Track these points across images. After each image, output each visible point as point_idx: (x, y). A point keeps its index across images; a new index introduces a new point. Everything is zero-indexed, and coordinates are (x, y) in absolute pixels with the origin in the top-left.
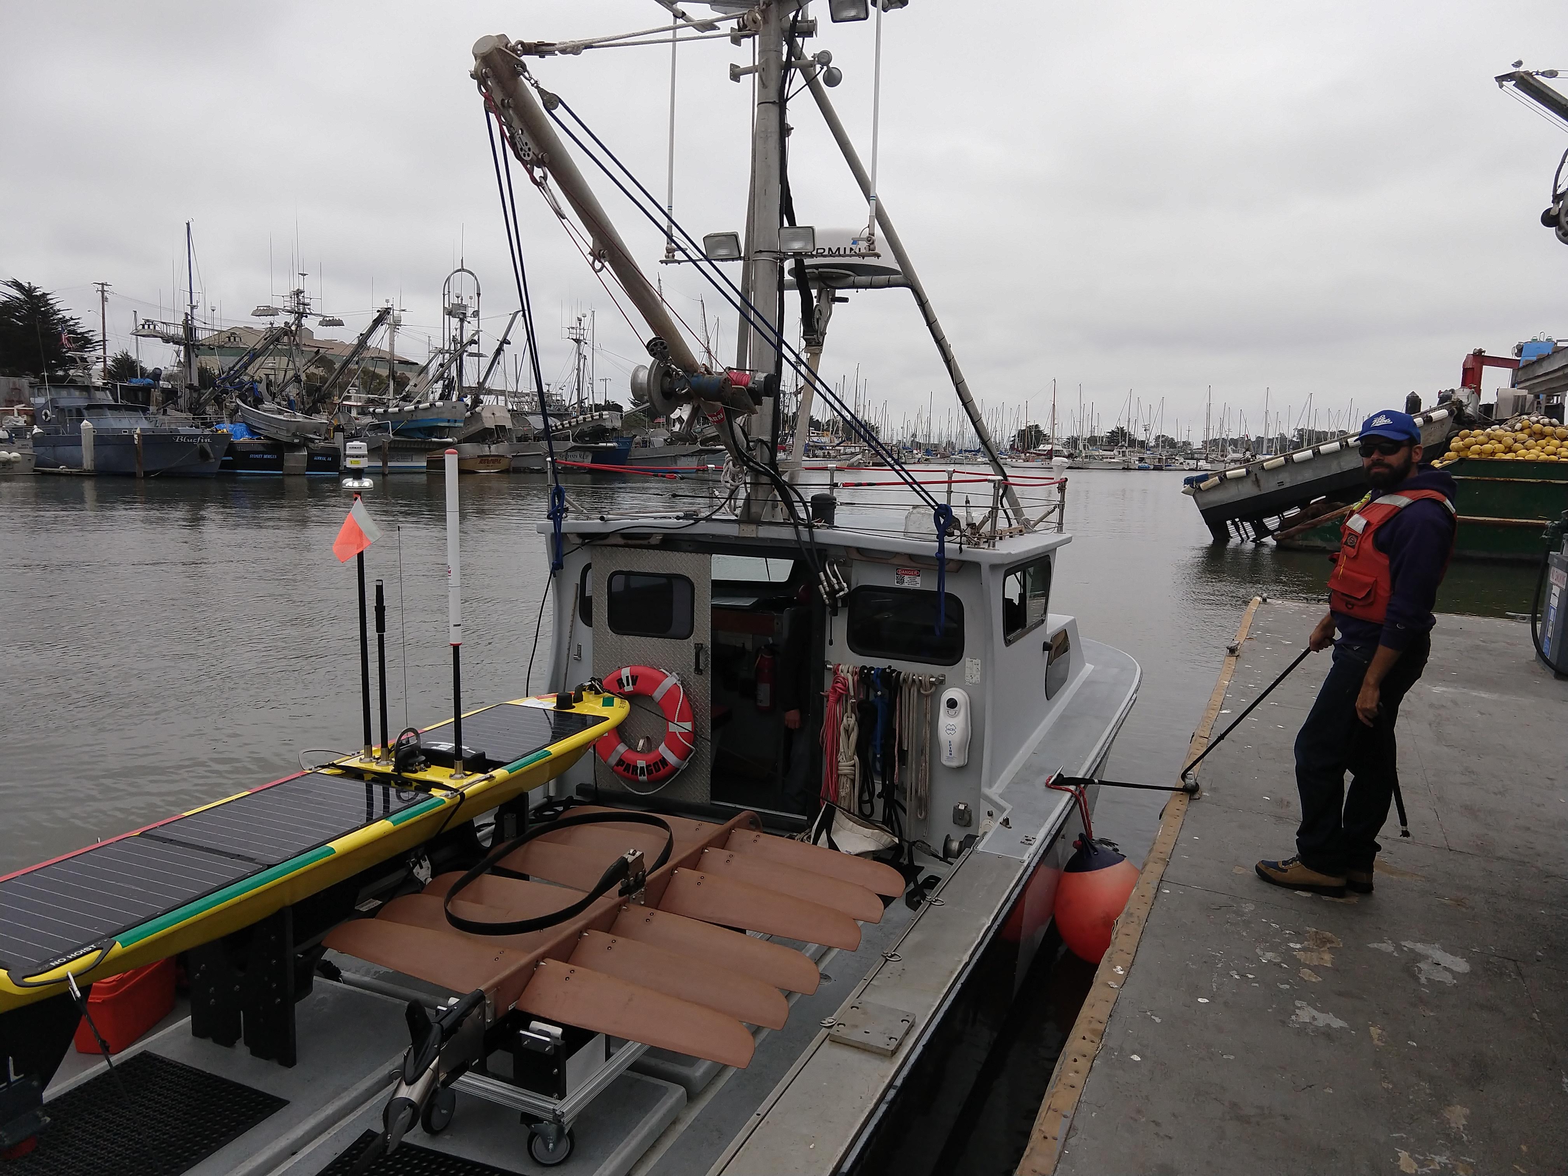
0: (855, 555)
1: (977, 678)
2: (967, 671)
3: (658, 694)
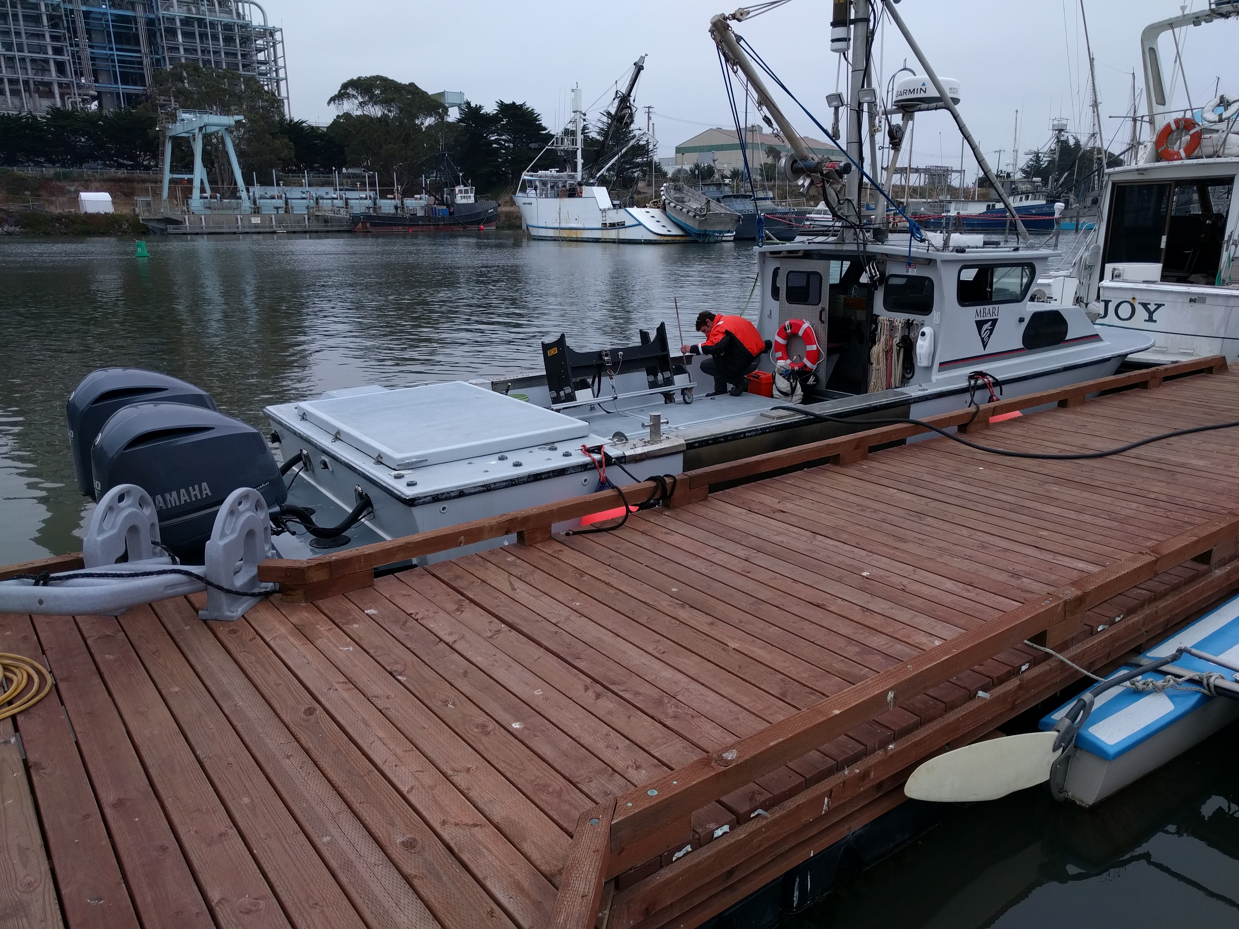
0: (885, 257)
1: (938, 322)
2: (934, 318)
3: (801, 333)
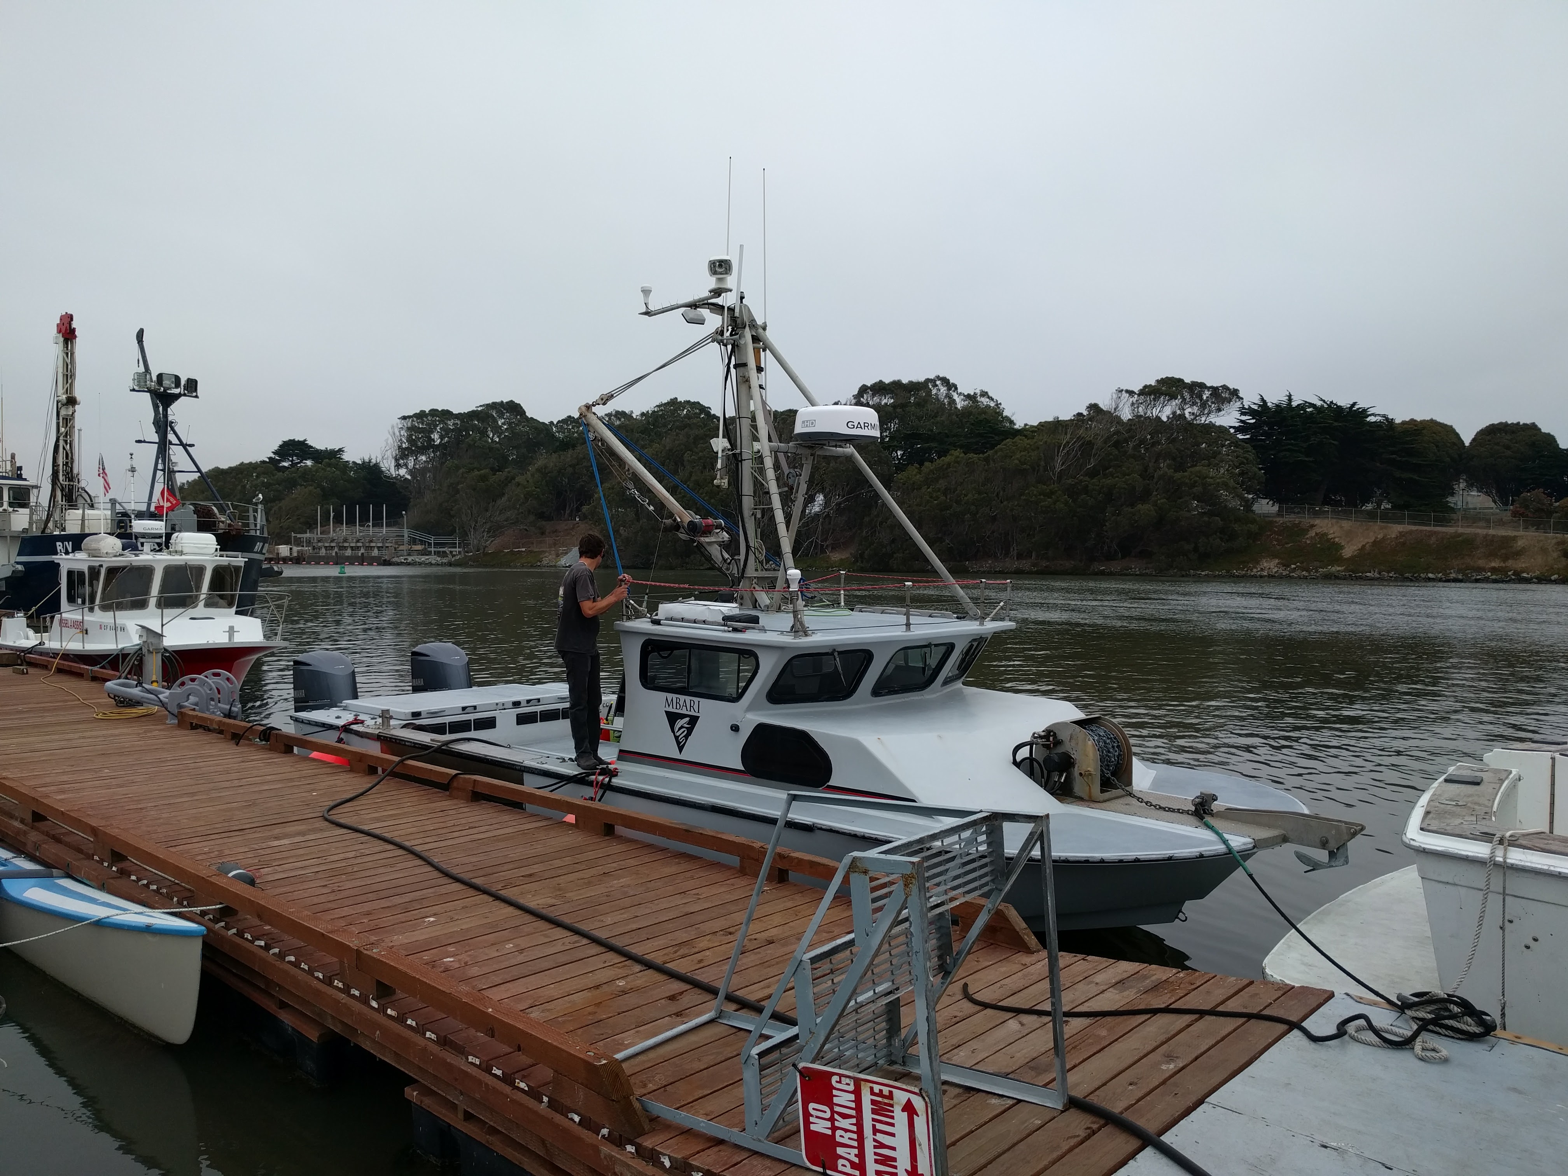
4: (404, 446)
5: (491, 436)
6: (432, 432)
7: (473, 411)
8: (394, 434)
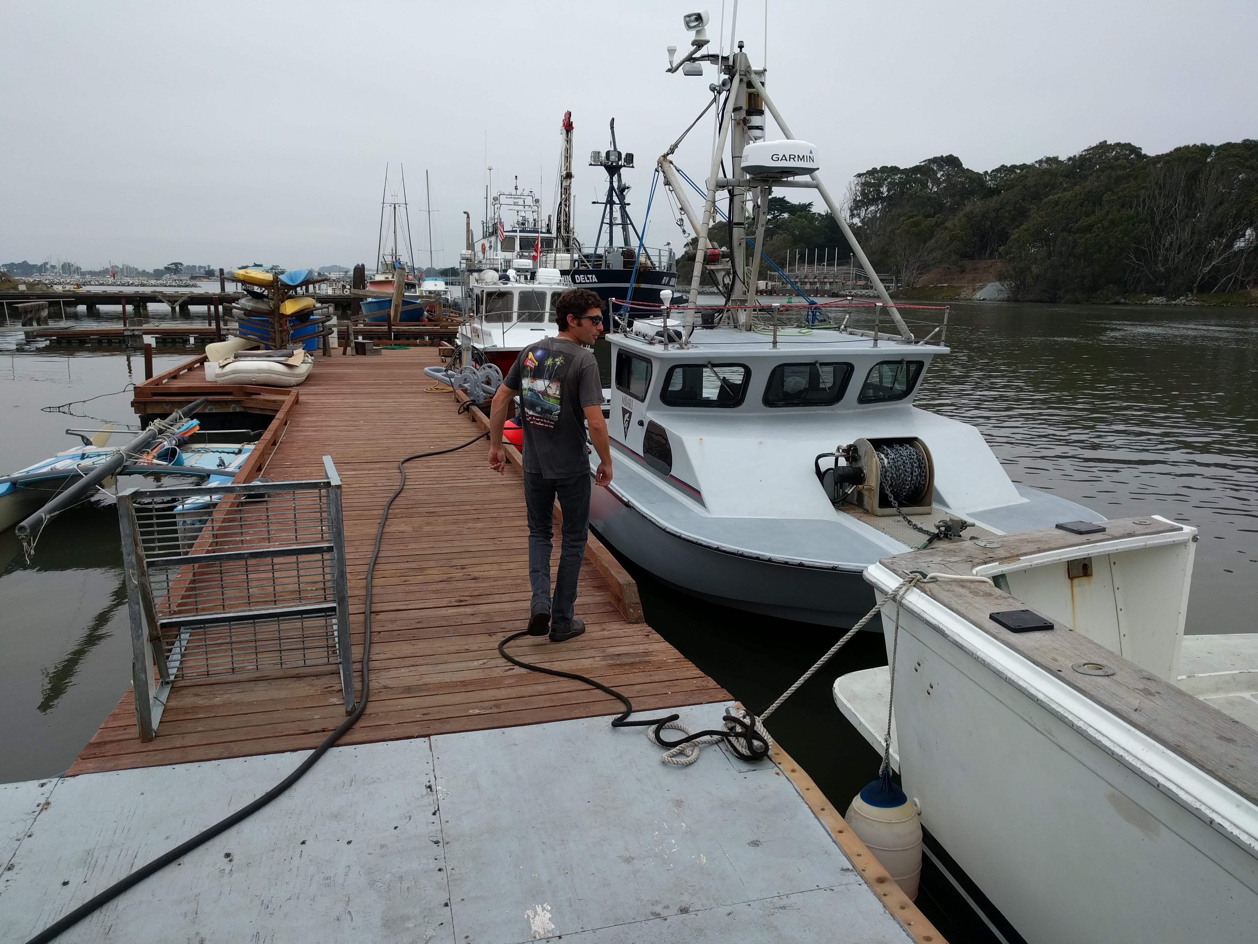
4: (858, 198)
5: (931, 187)
6: (882, 186)
7: (916, 167)
8: (851, 189)
